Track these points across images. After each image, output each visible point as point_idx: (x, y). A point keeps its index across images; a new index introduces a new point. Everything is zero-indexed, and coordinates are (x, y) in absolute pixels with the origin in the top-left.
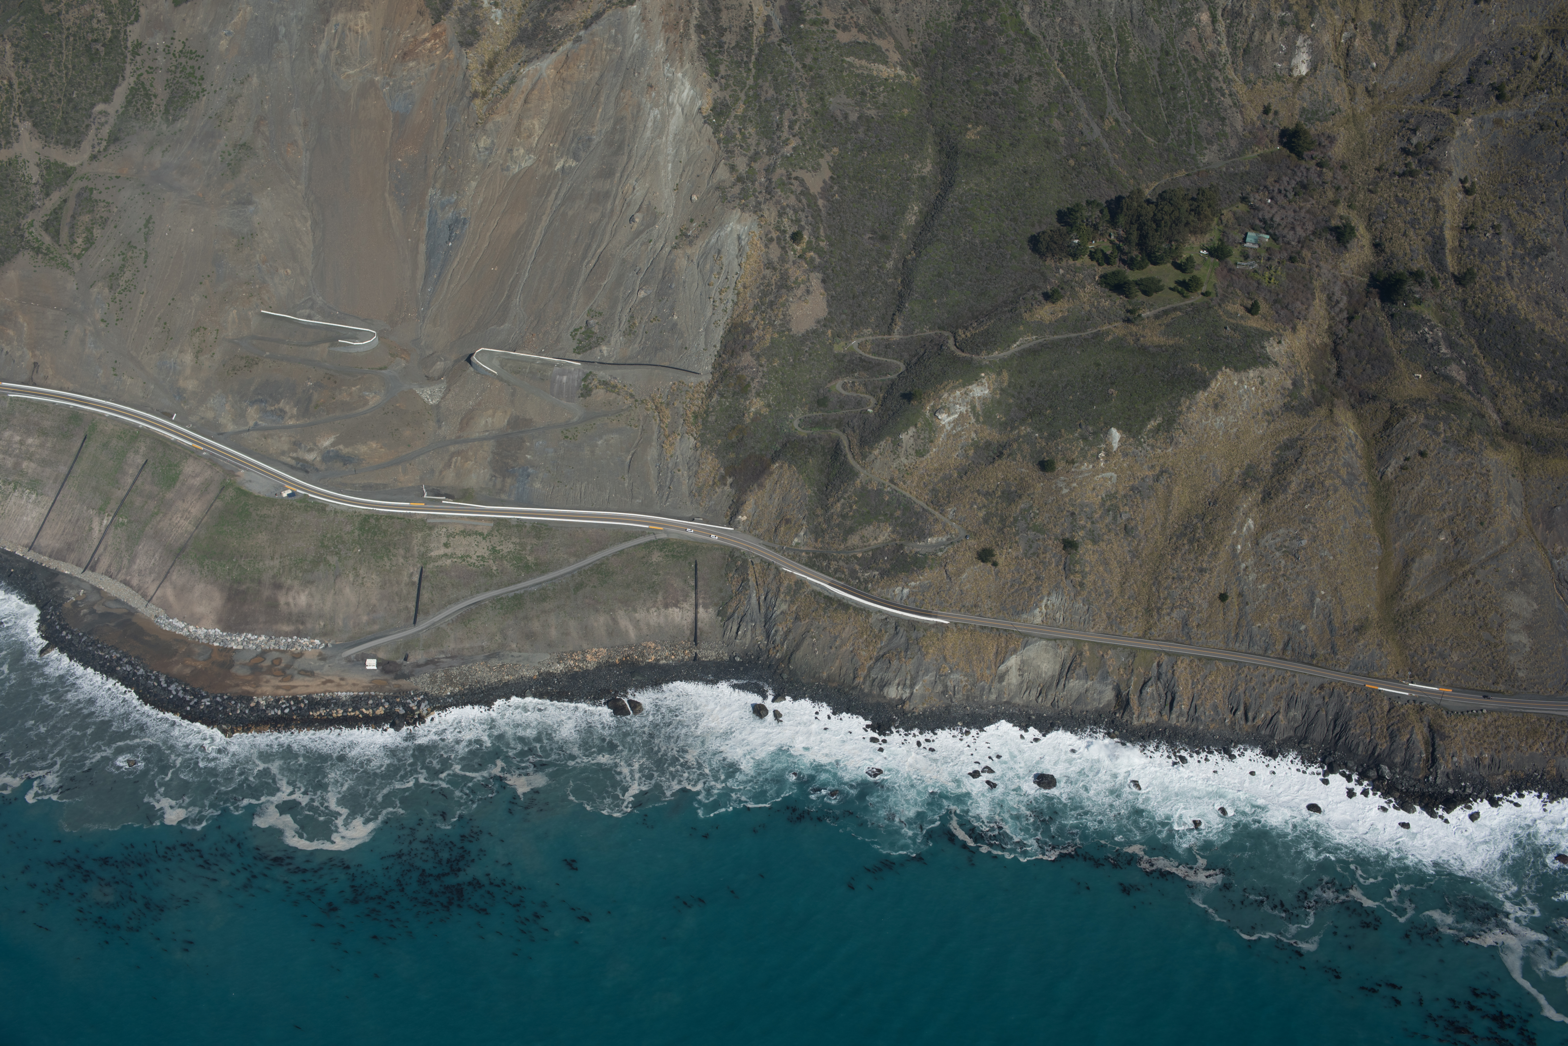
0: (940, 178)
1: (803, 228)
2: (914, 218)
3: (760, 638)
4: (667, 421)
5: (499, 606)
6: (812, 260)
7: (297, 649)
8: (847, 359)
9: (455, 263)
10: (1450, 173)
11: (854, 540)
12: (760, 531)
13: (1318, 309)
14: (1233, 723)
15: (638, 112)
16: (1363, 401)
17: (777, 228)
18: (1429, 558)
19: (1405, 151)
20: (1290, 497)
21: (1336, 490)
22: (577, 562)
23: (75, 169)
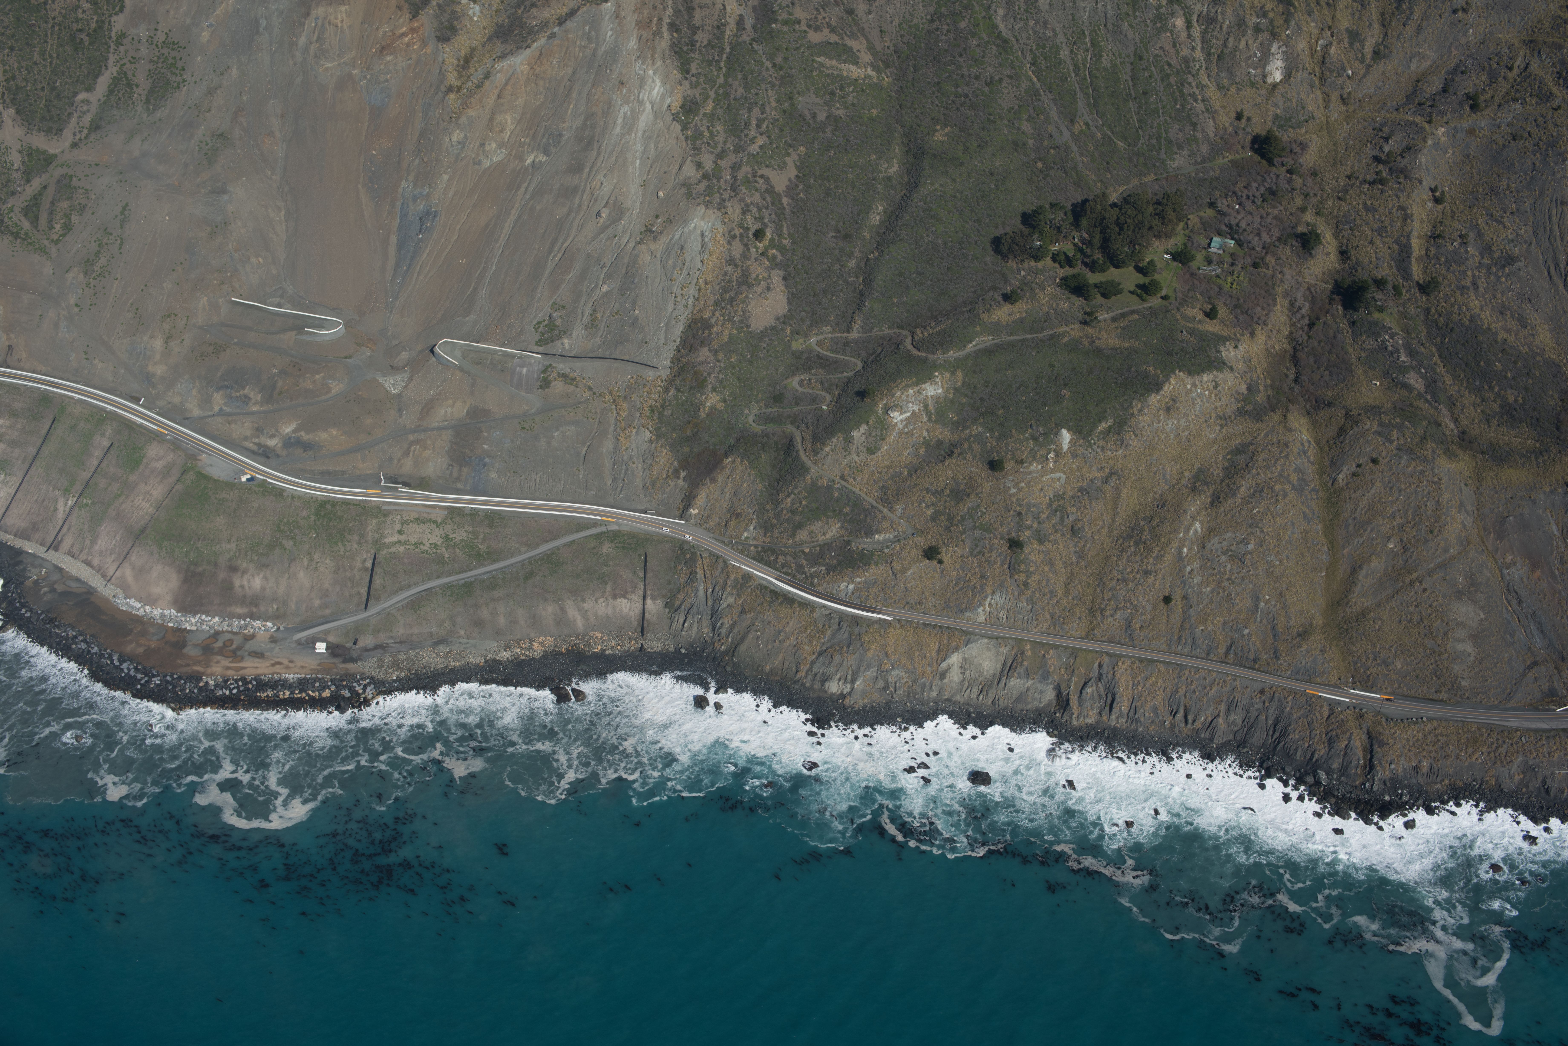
0: (906, 179)
1: (766, 225)
2: (878, 218)
3: (706, 631)
4: (624, 414)
5: (449, 593)
6: (774, 257)
7: (249, 631)
8: (805, 356)
9: (425, 255)
10: (1420, 182)
11: (802, 535)
12: (712, 524)
13: (1279, 315)
14: (1173, 726)
15: (609, 108)
16: (1318, 407)
17: (741, 226)
18: (1377, 565)
19: (1377, 159)
20: (1239, 501)
21: (1285, 496)
22: (528, 551)
23: (55, 156)
